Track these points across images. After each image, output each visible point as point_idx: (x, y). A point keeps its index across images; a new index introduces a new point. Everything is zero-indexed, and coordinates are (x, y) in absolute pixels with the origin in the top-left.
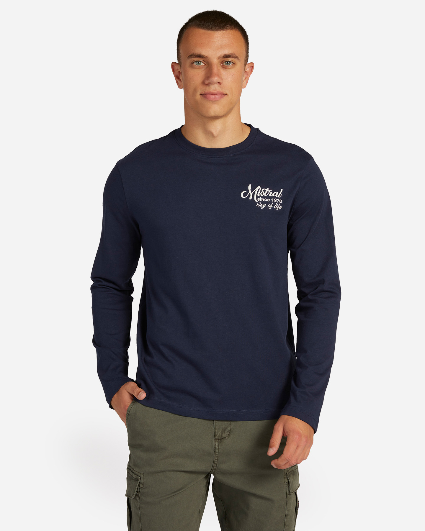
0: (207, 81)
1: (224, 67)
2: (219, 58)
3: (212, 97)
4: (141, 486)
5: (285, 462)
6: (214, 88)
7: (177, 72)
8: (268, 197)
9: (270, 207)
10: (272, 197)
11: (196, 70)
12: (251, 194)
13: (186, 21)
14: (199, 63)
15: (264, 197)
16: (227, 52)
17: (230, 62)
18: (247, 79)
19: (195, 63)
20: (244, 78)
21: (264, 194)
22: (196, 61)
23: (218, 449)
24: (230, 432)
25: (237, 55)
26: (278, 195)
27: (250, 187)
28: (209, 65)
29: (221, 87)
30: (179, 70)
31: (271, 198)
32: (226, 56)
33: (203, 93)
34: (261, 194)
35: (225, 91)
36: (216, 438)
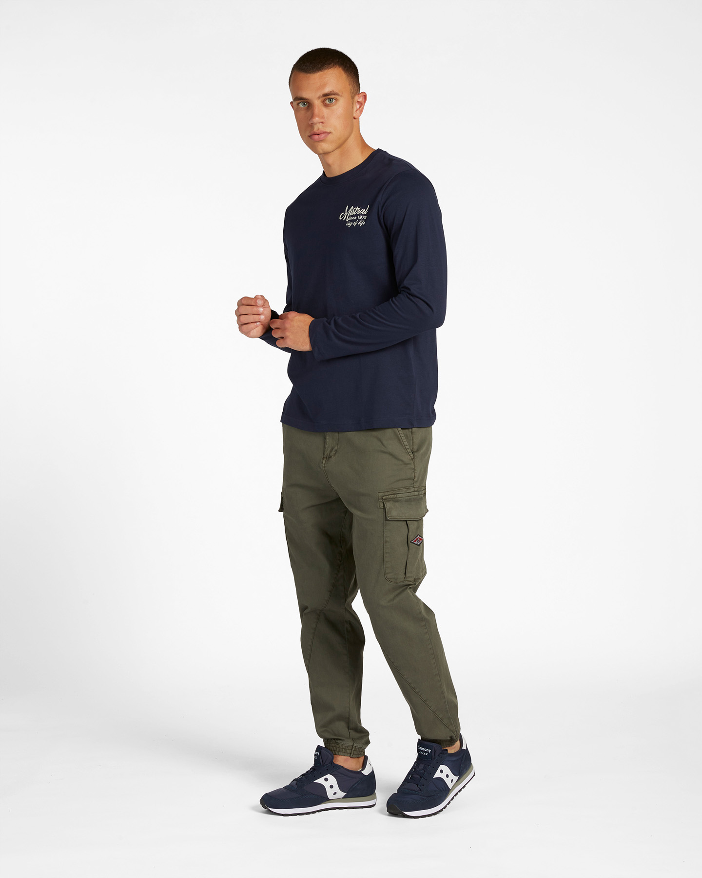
6: (317, 128)
8: (356, 215)
9: (355, 224)
10: (360, 215)
12: (346, 215)
15: (353, 216)
16: (328, 90)
17: (332, 99)
19: (300, 105)
20: (356, 109)
21: (354, 213)
23: (324, 467)
24: (336, 451)
26: (364, 212)
27: (347, 208)
31: (358, 215)
33: (310, 134)
35: (329, 130)
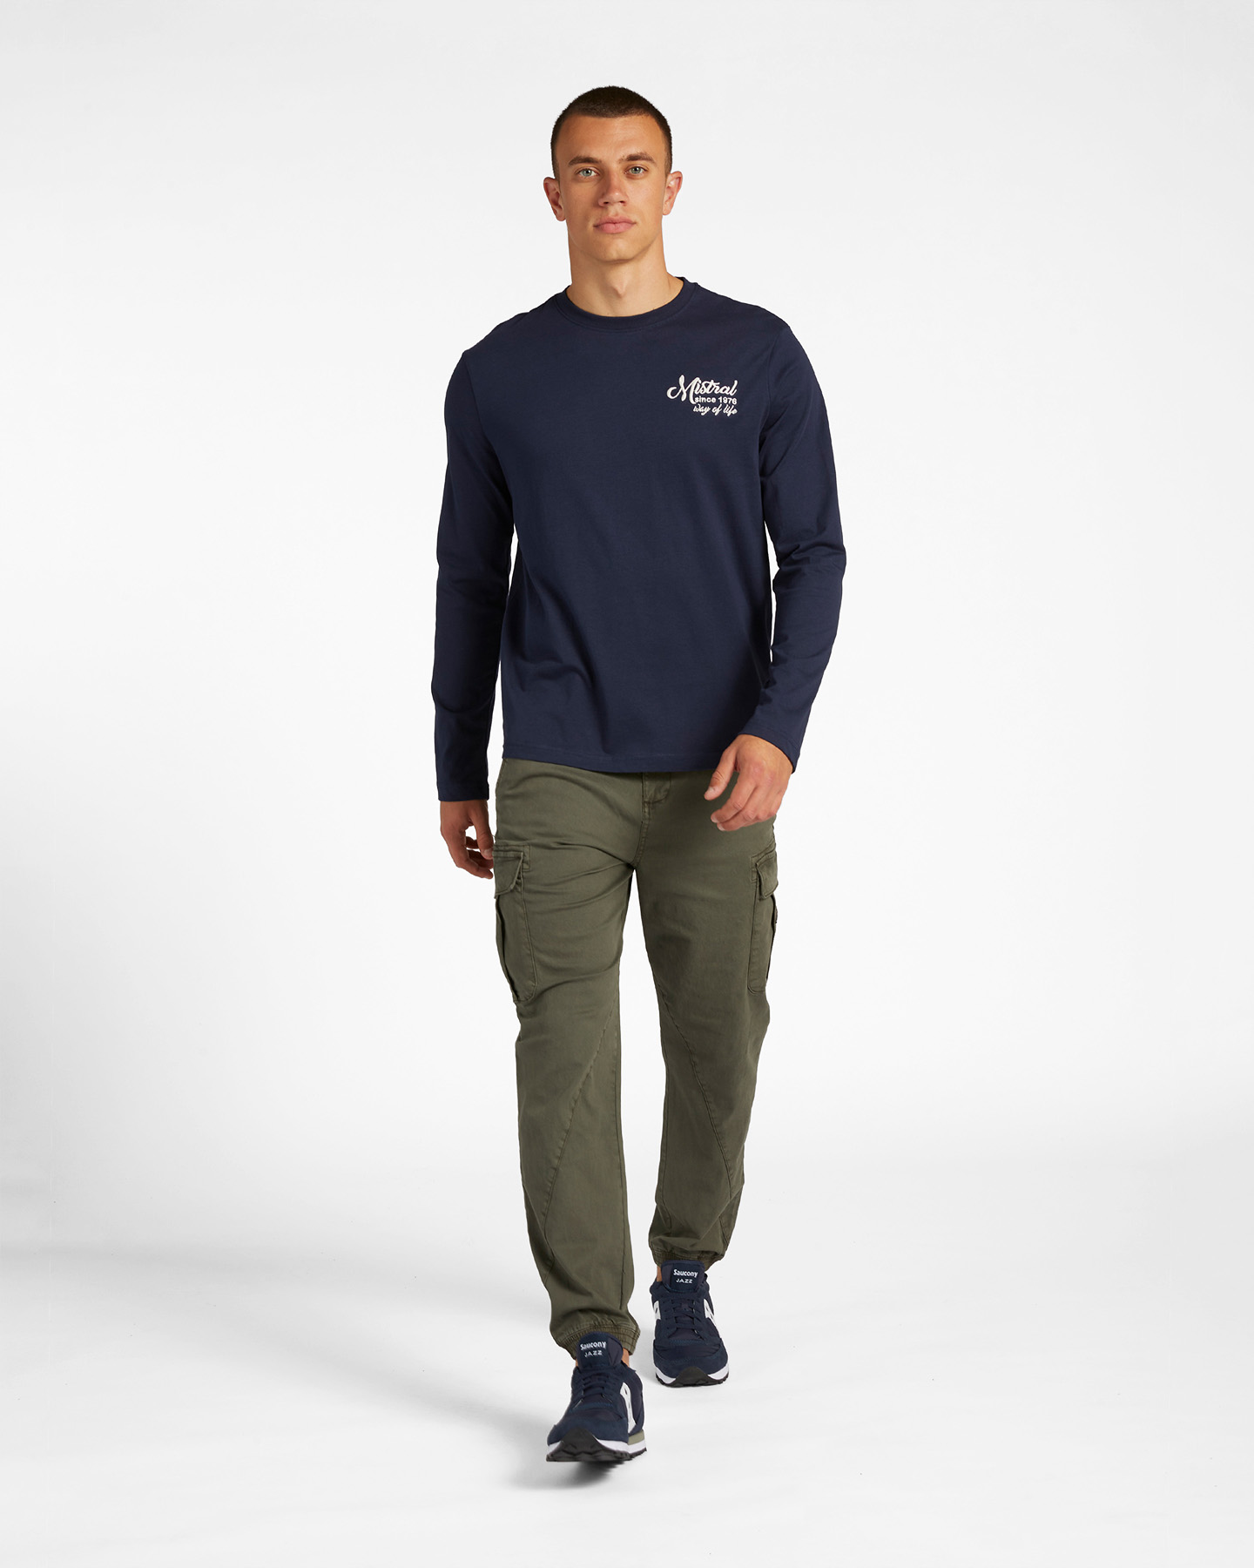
0: (601, 201)
1: (630, 177)
2: (621, 161)
3: (612, 227)
4: (525, 866)
5: (734, 813)
6: (615, 211)
7: (553, 194)
8: (712, 395)
9: (716, 411)
10: (720, 395)
11: (583, 184)
12: (685, 391)
13: (565, 106)
14: (587, 172)
15: (706, 395)
16: (634, 151)
17: (639, 168)
18: (672, 199)
19: (581, 173)
20: (666, 198)
21: (707, 391)
22: (584, 170)
23: (649, 819)
25: (650, 154)
26: (730, 391)
27: (682, 380)
28: (603, 174)
29: (625, 210)
30: (558, 190)
31: (717, 396)
32: (632, 158)
33: (598, 222)
34: (701, 391)
35: (633, 218)
36: (646, 800)
